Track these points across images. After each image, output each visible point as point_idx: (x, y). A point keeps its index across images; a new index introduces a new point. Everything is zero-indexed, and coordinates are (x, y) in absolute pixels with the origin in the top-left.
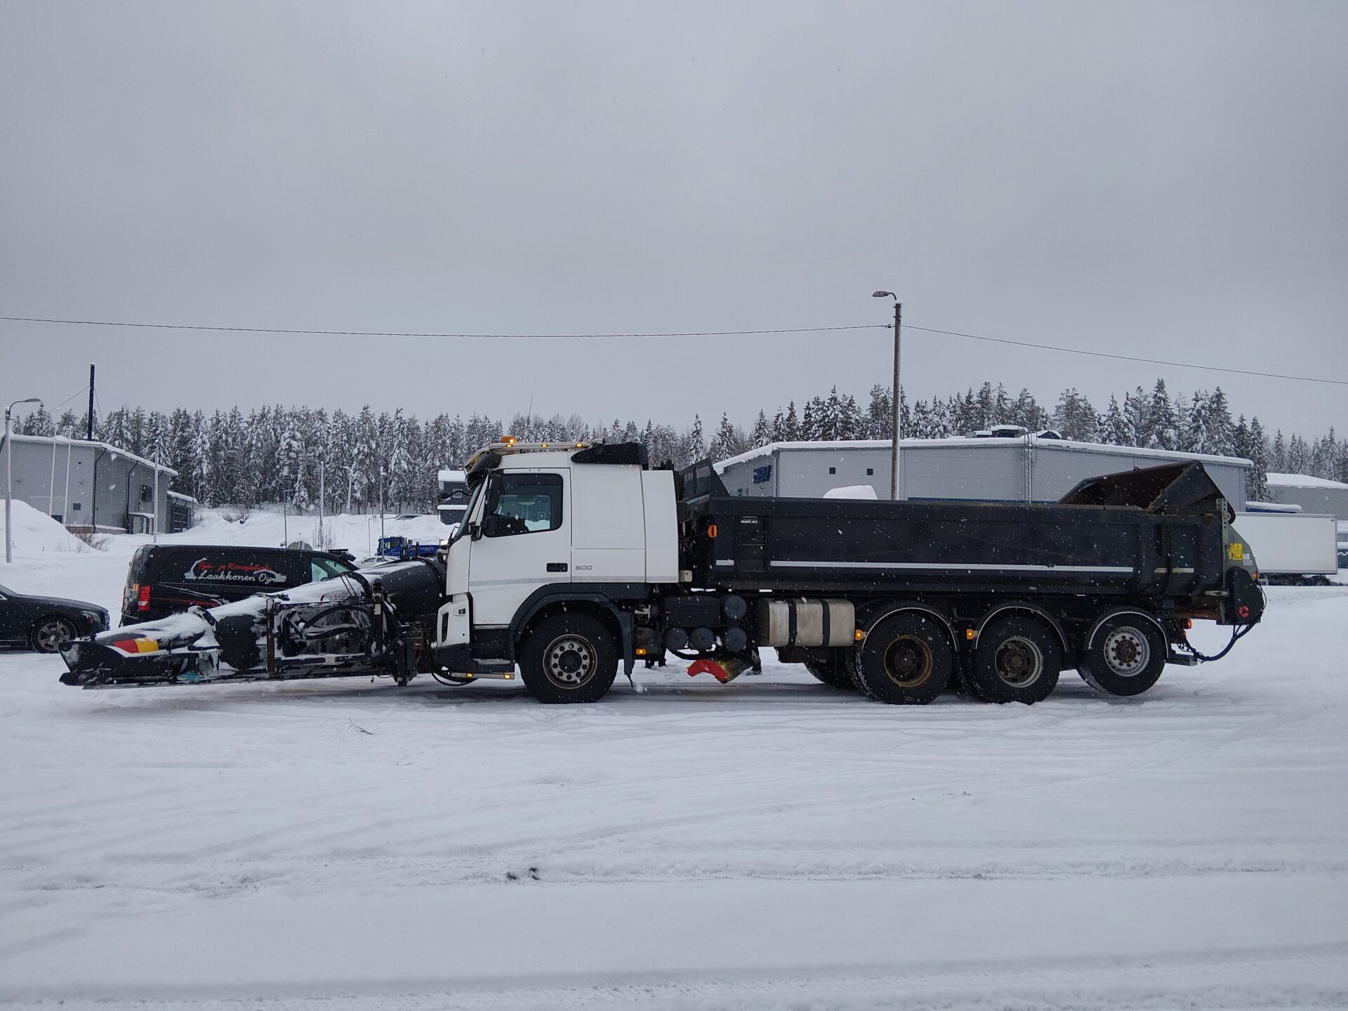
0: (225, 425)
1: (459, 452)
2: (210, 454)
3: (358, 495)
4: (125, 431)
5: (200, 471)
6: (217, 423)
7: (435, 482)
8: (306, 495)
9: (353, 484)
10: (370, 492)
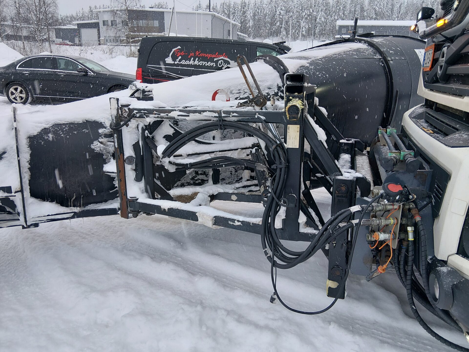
0: (258, 5)
1: (345, 12)
2: (253, 18)
3: (304, 33)
4: (225, 10)
5: (249, 25)
6: (255, 5)
7: (334, 27)
8: (285, 33)
9: (302, 28)
10: (309, 32)
